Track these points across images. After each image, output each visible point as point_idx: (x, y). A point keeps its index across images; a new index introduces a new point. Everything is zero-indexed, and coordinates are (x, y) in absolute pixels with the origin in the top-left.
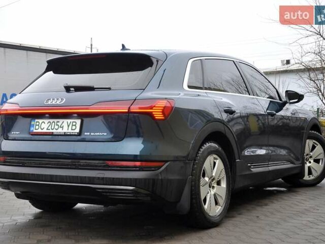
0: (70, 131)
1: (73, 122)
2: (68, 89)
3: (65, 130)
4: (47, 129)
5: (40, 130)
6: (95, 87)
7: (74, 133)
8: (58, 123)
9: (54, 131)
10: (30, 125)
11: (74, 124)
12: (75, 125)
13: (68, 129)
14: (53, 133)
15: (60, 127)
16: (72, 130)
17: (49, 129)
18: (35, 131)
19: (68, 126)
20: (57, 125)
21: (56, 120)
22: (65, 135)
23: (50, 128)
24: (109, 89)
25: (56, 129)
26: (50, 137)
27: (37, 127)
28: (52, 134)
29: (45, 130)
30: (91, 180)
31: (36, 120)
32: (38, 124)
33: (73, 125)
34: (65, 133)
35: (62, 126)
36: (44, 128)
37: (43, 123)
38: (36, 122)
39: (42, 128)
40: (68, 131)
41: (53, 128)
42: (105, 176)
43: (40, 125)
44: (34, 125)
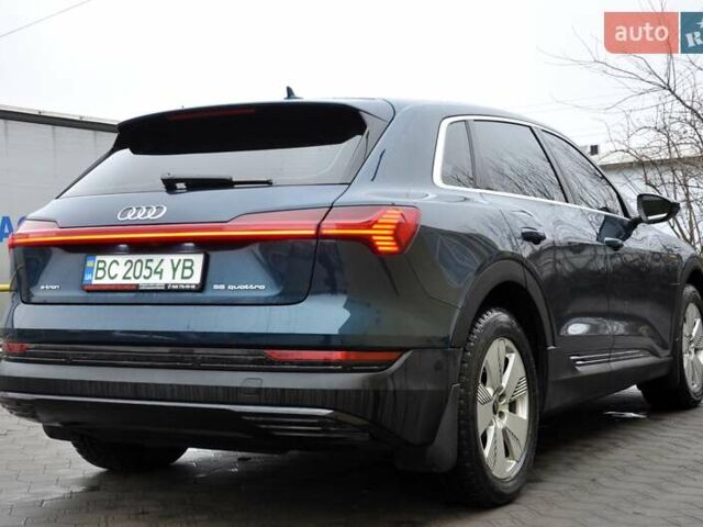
0: (178, 280)
1: (185, 260)
2: (170, 185)
3: (167, 279)
4: (124, 278)
5: (106, 281)
6: (234, 180)
7: (188, 287)
8: (150, 264)
9: (141, 281)
10: (84, 270)
11: (188, 264)
12: (191, 268)
13: (174, 278)
14: (137, 285)
15: (156, 272)
16: (183, 278)
17: (129, 278)
18: (95, 282)
19: (175, 270)
20: (147, 267)
21: (144, 257)
22: (167, 290)
23: (130, 274)
24: (268, 183)
25: (145, 277)
26: (132, 295)
27: (100, 273)
28: (135, 289)
29: (119, 281)
30: (232, 395)
31: (99, 258)
32: (101, 265)
33: (184, 268)
34: (166, 285)
35: (159, 270)
36: (116, 275)
37: (115, 264)
38: (99, 262)
39: (112, 275)
40: (173, 282)
41: (137, 274)
42: (263, 386)
43: (106, 269)
44: (93, 268)
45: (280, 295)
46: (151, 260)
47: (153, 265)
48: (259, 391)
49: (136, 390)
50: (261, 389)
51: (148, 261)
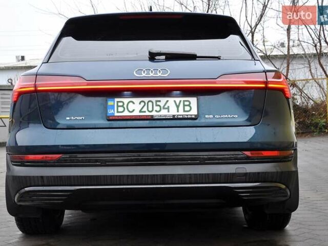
0: (181, 112)
1: (184, 101)
2: (153, 57)
3: (173, 112)
4: (140, 111)
5: (126, 113)
6: (198, 55)
7: (189, 116)
8: (158, 103)
9: (154, 113)
10: (106, 107)
11: (187, 103)
12: (189, 105)
13: (178, 111)
14: (152, 116)
15: (164, 108)
16: (184, 111)
17: (145, 112)
18: (116, 114)
19: (178, 107)
20: (157, 105)
21: (154, 99)
22: (174, 118)
23: (145, 109)
24: (218, 58)
25: (156, 111)
26: (148, 122)
27: (121, 109)
28: (151, 118)
29: (136, 113)
30: (230, 178)
31: (117, 100)
32: (120, 104)
33: (184, 105)
34: (174, 116)
35: (166, 107)
36: (134, 110)
37: (131, 104)
38: (118, 102)
39: (131, 110)
40: (178, 114)
41: (150, 109)
42: (248, 171)
43: (125, 106)
44: (113, 106)
45: (247, 120)
46: (160, 101)
47: (162, 104)
48: (246, 174)
49: (164, 179)
51: (157, 101)
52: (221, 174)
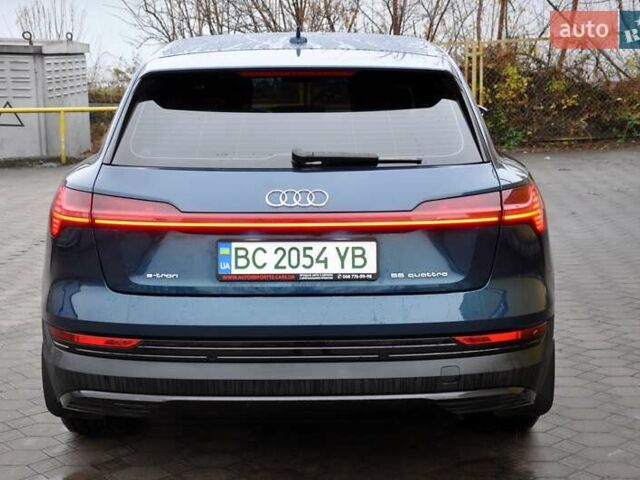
0: (348, 269)
1: (354, 249)
3: (334, 268)
4: (277, 267)
5: (252, 270)
7: (362, 276)
8: (308, 252)
9: (300, 270)
10: (215, 258)
11: (358, 252)
12: (362, 256)
13: (343, 267)
14: (297, 276)
15: (318, 261)
16: (354, 266)
17: (284, 267)
18: (235, 271)
19: (342, 259)
20: (305, 256)
21: (300, 245)
22: (336, 279)
23: (285, 262)
25: (304, 266)
27: (242, 262)
28: (295, 279)
29: (270, 270)
30: (430, 384)
31: (235, 245)
32: (241, 253)
33: (354, 256)
34: (335, 275)
35: (322, 258)
36: (265, 265)
37: (260, 252)
38: (237, 249)
39: (260, 264)
40: (343, 271)
41: (294, 263)
42: (462, 372)
43: (250, 257)
44: (229, 256)
45: (465, 281)
46: (311, 248)
47: (314, 254)
48: (458, 378)
49: (316, 387)
50: (460, 376)
51: (305, 249)
52: (415, 379)
